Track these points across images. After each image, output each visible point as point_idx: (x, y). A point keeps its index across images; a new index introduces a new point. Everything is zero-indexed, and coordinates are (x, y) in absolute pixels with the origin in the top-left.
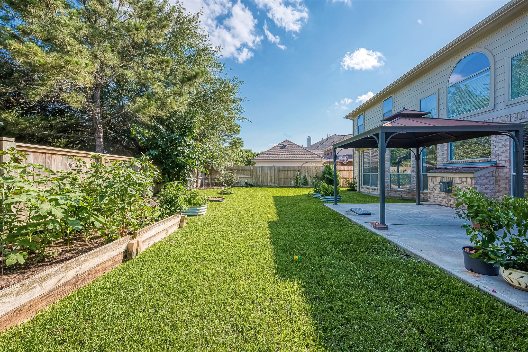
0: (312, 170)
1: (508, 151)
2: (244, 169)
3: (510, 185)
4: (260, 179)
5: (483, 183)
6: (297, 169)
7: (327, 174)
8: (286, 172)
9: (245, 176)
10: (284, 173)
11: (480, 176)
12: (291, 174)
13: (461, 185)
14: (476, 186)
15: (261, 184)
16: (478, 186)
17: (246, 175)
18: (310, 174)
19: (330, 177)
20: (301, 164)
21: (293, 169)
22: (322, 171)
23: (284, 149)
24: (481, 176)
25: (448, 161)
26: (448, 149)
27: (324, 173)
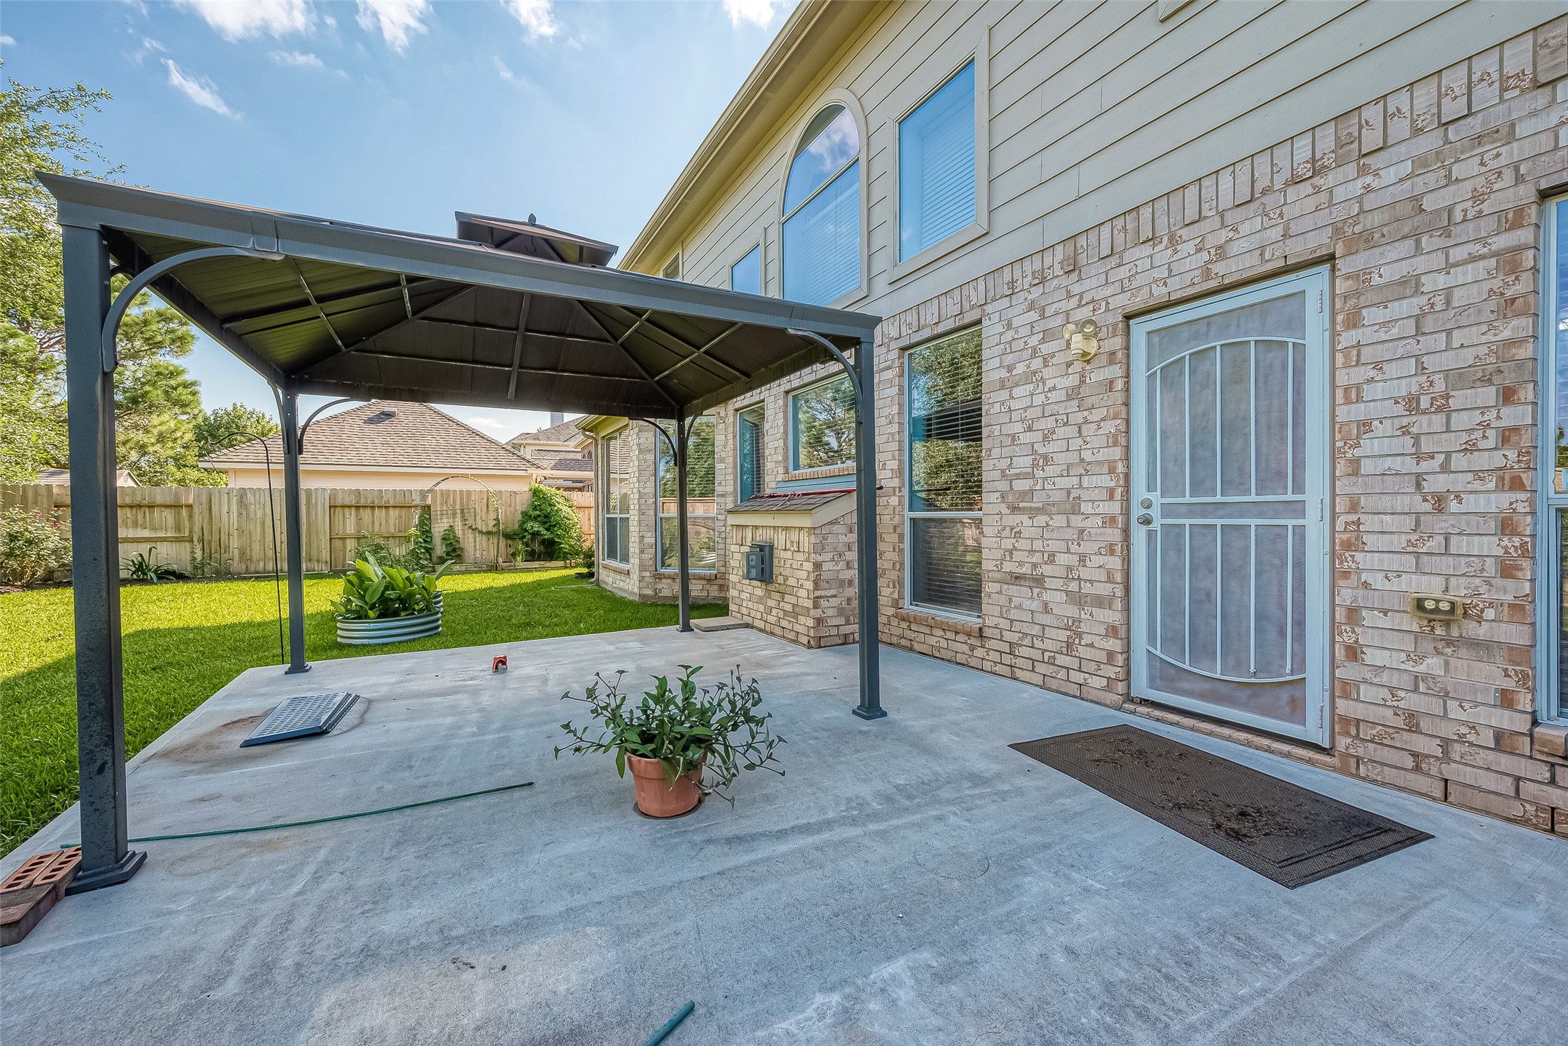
0: (480, 507)
1: (897, 437)
2: (138, 499)
3: (902, 550)
4: (235, 543)
5: (841, 548)
6: (418, 502)
7: (536, 518)
8: (366, 514)
9: (146, 533)
10: (359, 519)
11: (831, 523)
12: (390, 521)
13: (789, 553)
14: (819, 559)
15: (236, 566)
16: (827, 557)
17: (154, 529)
18: (470, 522)
19: (544, 532)
20: (426, 485)
21: (400, 500)
22: (520, 508)
23: (381, 426)
24: (834, 522)
25: (787, 472)
26: (786, 432)
27: (526, 516)
